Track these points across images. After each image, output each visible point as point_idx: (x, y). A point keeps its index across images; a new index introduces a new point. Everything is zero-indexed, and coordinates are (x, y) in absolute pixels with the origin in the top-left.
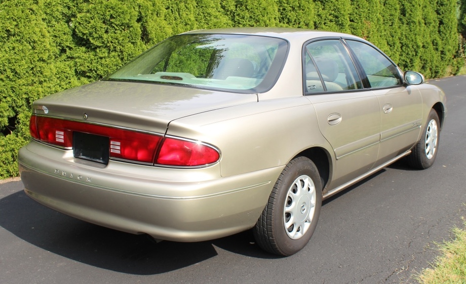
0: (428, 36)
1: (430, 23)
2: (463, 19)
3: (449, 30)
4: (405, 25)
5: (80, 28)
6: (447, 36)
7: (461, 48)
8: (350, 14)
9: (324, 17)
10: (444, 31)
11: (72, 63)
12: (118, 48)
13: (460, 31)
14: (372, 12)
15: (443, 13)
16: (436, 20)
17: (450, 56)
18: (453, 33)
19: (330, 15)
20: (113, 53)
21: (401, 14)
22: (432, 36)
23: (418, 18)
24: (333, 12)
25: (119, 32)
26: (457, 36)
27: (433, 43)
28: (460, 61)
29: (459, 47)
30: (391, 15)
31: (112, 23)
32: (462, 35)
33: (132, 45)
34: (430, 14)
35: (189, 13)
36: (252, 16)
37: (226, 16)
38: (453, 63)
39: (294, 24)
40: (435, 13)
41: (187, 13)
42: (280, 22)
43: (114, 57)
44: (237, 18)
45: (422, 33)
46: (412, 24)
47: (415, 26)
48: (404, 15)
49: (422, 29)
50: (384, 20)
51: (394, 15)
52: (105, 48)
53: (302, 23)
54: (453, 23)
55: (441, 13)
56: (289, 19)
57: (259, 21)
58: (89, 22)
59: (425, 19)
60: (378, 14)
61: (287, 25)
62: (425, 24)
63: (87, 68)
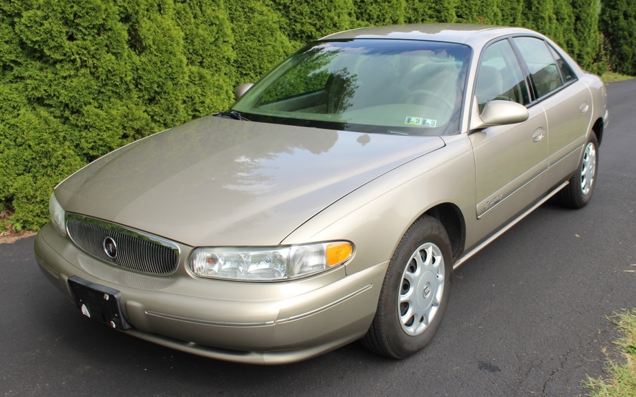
0: (561, 35)
1: (564, 19)
2: (605, 14)
3: (587, 27)
4: (530, 22)
5: (29, 33)
6: (585, 35)
7: (602, 49)
8: (458, 8)
9: (421, 11)
10: (582, 30)
11: (20, 85)
12: (90, 62)
13: (601, 29)
14: (487, 5)
15: (580, 7)
16: (572, 15)
17: (589, 60)
18: (592, 31)
19: (430, 8)
20: (83, 71)
21: (526, 7)
22: (566, 36)
23: (547, 13)
24: (433, 5)
25: (90, 38)
26: (598, 35)
27: (567, 43)
28: (601, 66)
29: (600, 48)
30: (513, 9)
31: (78, 25)
32: (604, 33)
33: (114, 58)
34: (564, 7)
35: (217, 8)
36: (314, 12)
37: (278, 12)
38: (592, 69)
39: (377, 22)
40: (570, 6)
41: (213, 8)
42: (358, 19)
43: (84, 75)
44: (292, 14)
45: (553, 31)
46: (540, 20)
47: (544, 22)
48: (530, 9)
49: (553, 26)
50: (503, 16)
51: (517, 9)
52: (69, 62)
53: (387, 20)
54: (593, 19)
55: (578, 6)
56: (369, 15)
57: (323, 19)
58: (42, 24)
59: (557, 13)
60: (495, 8)
61: (367, 23)
62: (558, 20)
63: (44, 92)
